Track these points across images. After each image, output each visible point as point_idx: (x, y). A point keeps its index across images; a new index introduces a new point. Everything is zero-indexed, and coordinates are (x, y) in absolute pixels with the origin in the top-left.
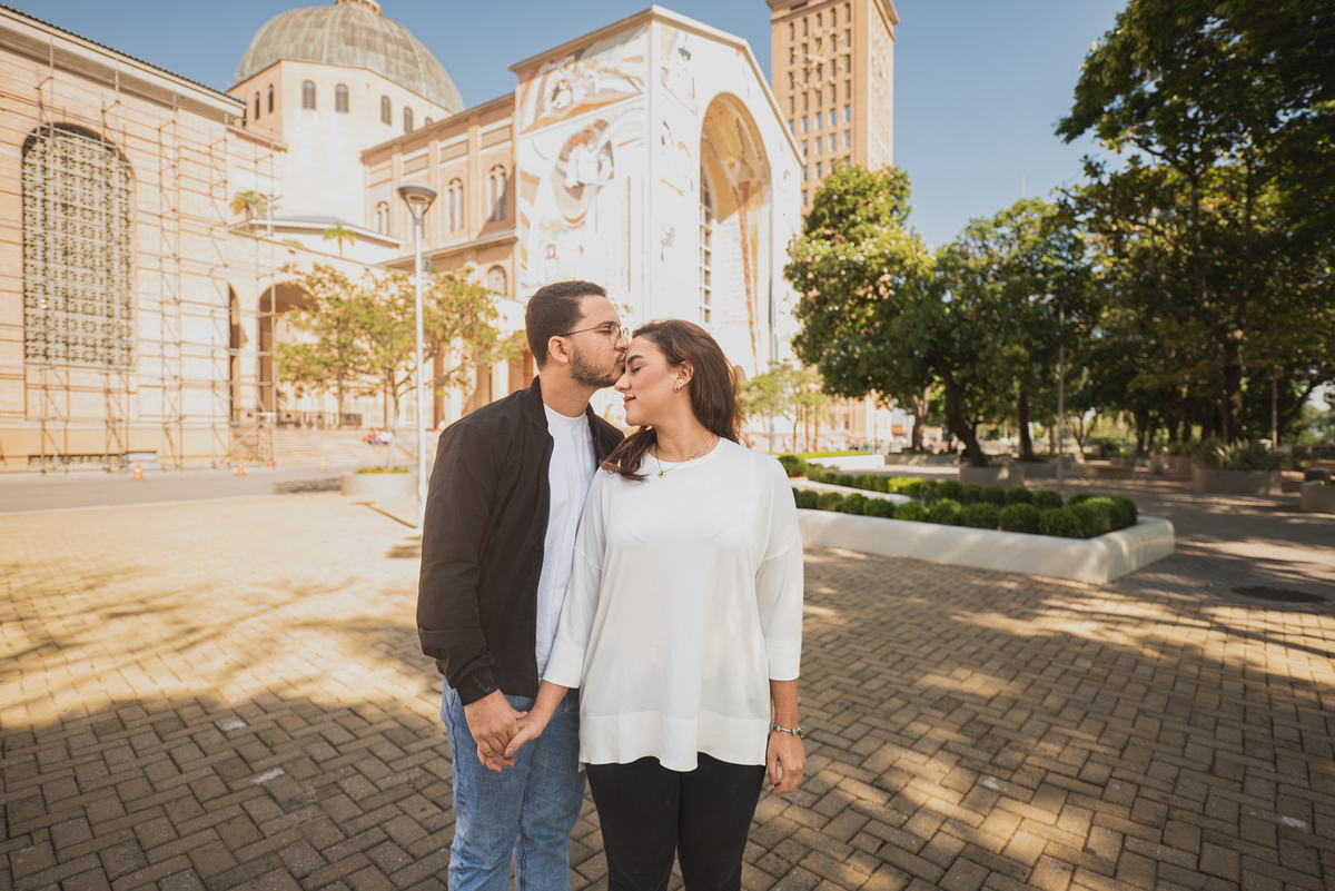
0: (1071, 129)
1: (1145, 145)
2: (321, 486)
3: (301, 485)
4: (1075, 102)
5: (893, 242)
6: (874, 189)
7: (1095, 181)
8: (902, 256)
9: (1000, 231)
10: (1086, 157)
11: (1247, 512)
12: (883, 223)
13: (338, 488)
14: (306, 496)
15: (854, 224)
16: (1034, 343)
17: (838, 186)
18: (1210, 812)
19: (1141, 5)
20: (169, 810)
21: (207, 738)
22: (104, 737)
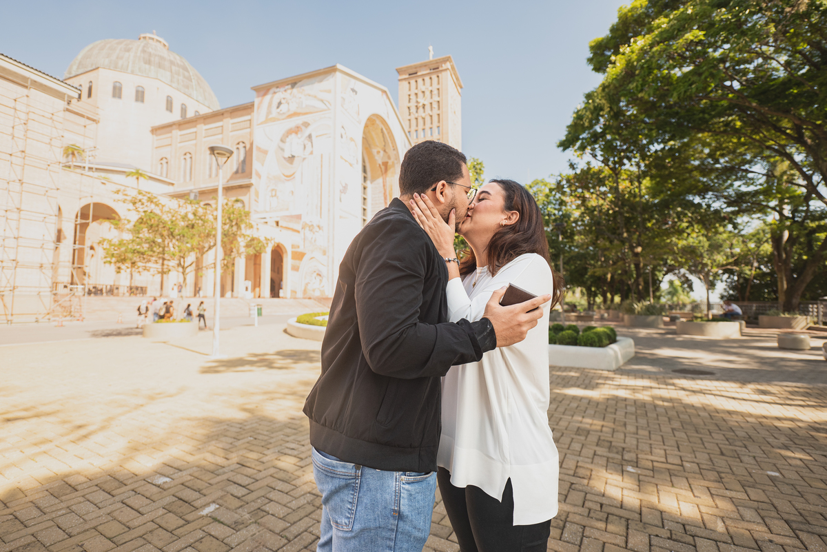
0: (565, 145)
1: (595, 156)
2: (123, 333)
3: (109, 332)
4: (566, 133)
7: (574, 172)
10: (570, 160)
11: (655, 336)
13: (141, 333)
14: (110, 338)
18: (736, 473)
19: (603, 90)
20: (149, 539)
21: (146, 490)
22: (63, 498)
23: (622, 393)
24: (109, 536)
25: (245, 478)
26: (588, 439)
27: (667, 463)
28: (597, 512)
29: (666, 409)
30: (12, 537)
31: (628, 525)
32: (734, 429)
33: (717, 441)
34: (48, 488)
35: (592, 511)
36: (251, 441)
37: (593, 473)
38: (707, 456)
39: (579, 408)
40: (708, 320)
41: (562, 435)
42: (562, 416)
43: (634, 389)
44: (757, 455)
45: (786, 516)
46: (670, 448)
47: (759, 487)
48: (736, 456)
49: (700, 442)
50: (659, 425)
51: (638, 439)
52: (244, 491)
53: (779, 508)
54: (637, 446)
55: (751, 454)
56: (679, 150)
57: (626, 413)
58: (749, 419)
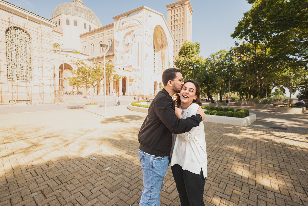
0: (234, 36)
1: (246, 40)
2: (77, 107)
3: (72, 107)
4: (235, 31)
5: (197, 58)
6: (193, 47)
7: (237, 46)
8: (199, 61)
9: (217, 56)
10: (236, 42)
11: (267, 112)
12: (195, 54)
13: (82, 108)
14: (73, 109)
15: (189, 54)
16: (225, 79)
17: (186, 46)
18: (288, 169)
19: (251, 12)
20: (92, 176)
21: (90, 161)
22: (67, 162)
23: (248, 136)
24: (81, 174)
25: (118, 159)
26: (232, 153)
27: (261, 163)
28: (232, 179)
29: (265, 143)
30: (56, 172)
31: (243, 184)
32: (290, 152)
33: (282, 156)
34: (63, 159)
35: (230, 178)
36: (119, 147)
37: (233, 165)
38: (277, 162)
39: (231, 141)
40: (290, 107)
41: (223, 151)
42: (224, 144)
43: (253, 135)
44: (298, 163)
45: (303, 186)
46: (263, 158)
47: (295, 174)
48: (289, 162)
49: (276, 156)
50: (261, 149)
51: (251, 154)
52: (118, 164)
53: (301, 183)
54: (251, 156)
55: (295, 162)
56: (285, 35)
57: (249, 143)
58: (298, 149)
